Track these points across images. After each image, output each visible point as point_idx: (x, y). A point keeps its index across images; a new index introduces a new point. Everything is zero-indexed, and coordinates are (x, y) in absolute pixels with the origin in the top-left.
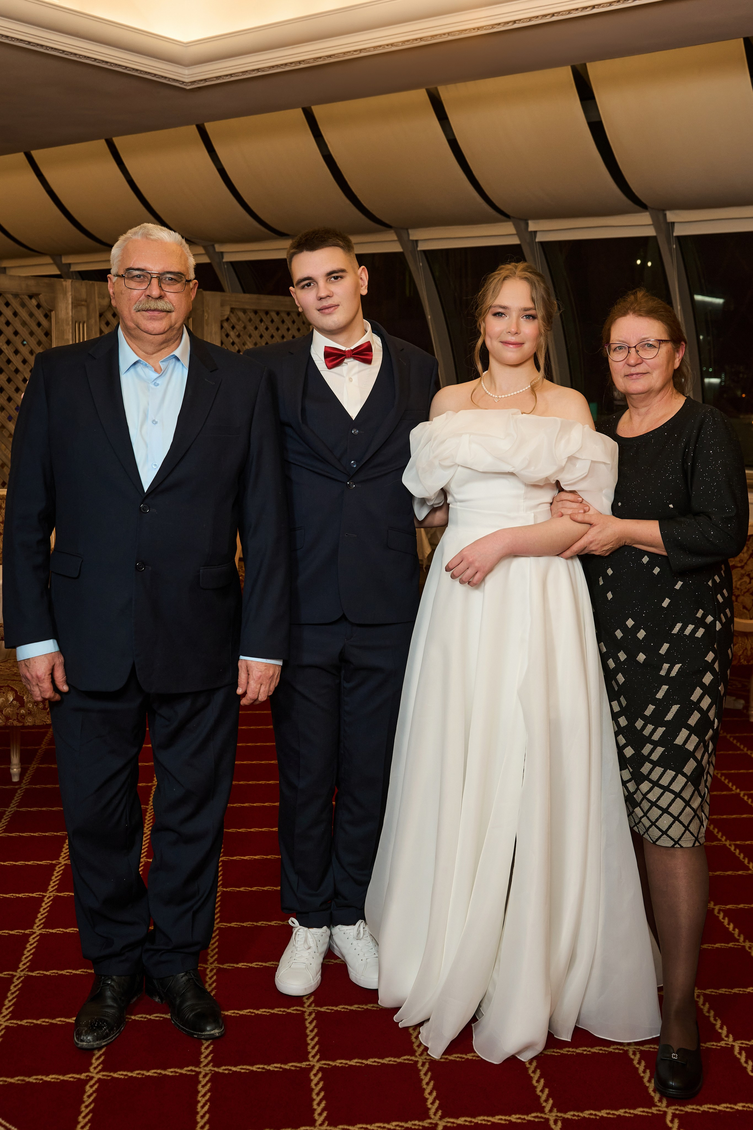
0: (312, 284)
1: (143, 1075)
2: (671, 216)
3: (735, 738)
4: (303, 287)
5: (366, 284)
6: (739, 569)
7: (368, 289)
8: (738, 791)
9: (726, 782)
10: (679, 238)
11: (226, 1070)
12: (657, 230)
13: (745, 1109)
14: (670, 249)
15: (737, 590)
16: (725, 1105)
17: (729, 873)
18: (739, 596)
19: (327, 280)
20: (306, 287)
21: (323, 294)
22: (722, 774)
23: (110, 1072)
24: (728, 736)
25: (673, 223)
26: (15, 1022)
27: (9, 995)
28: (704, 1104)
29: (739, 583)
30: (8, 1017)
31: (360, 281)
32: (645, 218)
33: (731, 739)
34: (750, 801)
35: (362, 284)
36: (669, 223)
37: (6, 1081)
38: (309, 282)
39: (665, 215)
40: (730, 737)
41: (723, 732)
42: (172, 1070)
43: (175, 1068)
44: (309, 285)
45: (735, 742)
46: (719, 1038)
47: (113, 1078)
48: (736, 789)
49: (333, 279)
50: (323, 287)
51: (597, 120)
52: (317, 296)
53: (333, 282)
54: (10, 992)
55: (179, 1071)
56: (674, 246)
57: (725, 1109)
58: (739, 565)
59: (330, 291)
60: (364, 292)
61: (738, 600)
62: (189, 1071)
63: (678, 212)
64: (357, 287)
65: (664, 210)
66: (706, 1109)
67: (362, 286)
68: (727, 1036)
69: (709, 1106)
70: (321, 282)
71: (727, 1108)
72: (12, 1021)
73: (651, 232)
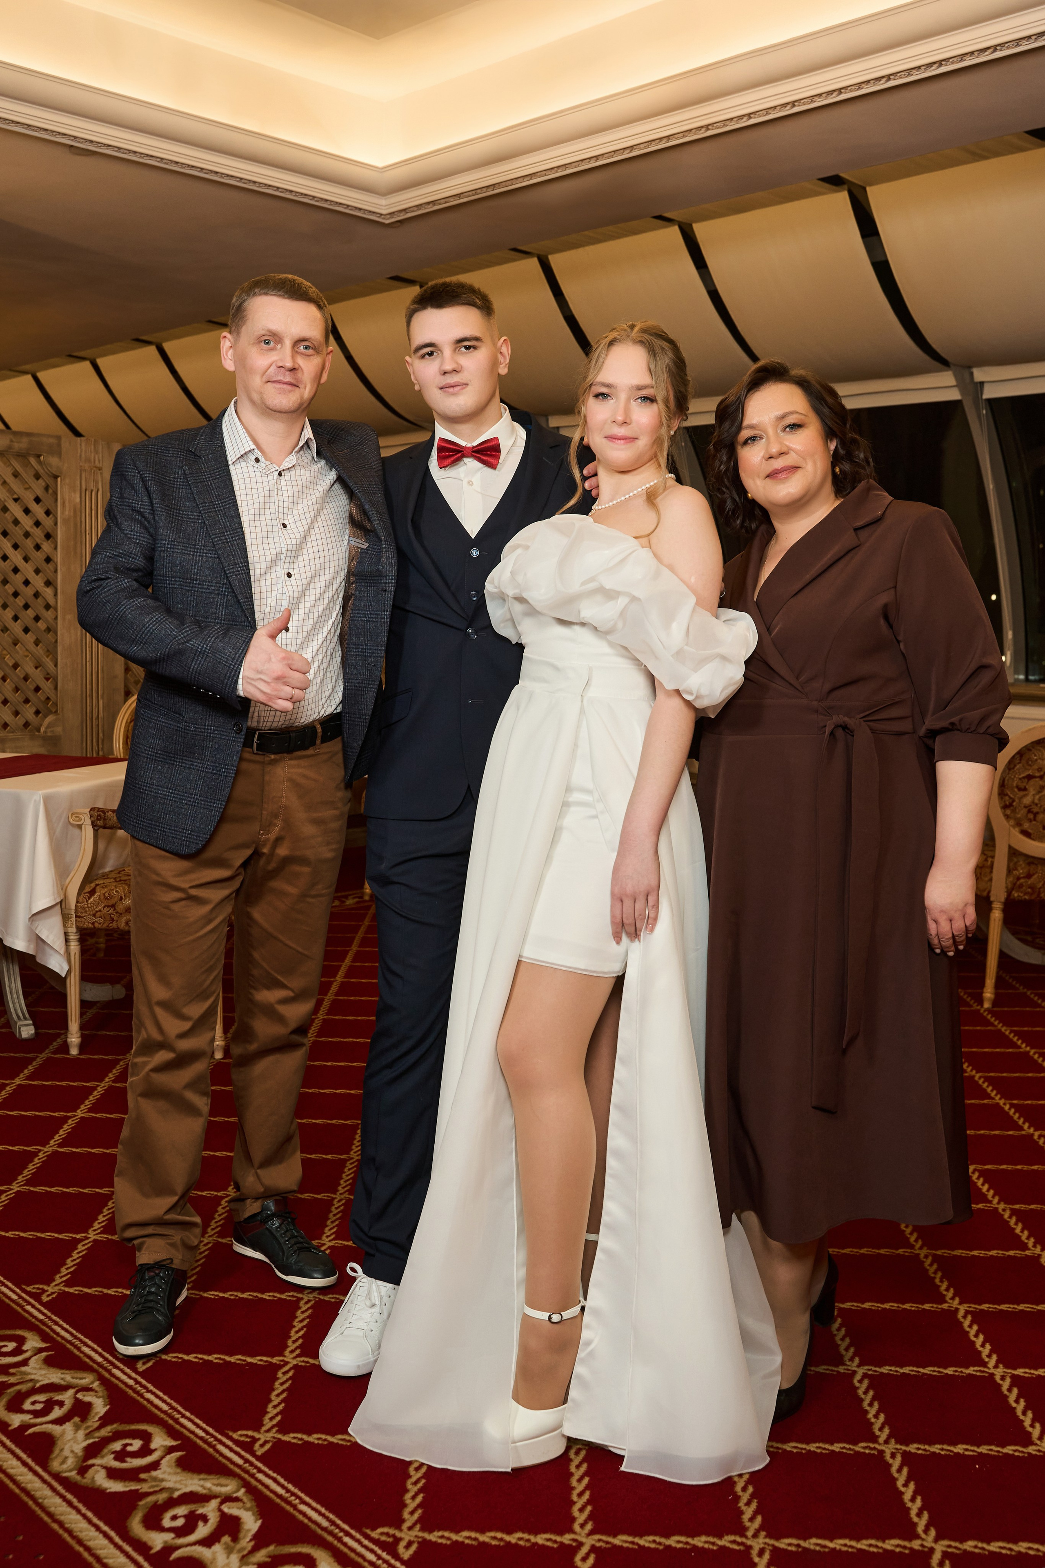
0: (435, 354)
1: (236, 1296)
2: (979, 375)
3: (1036, 995)
4: (423, 357)
5: (508, 361)
6: (1037, 779)
7: (509, 368)
8: (1028, 1049)
9: (1015, 1039)
10: (990, 401)
11: (333, 1298)
12: (962, 393)
13: (957, 1374)
14: (979, 416)
15: (1035, 806)
16: (932, 1369)
17: (997, 1132)
18: (1037, 813)
19: (455, 350)
20: (427, 356)
21: (448, 367)
22: (1011, 1032)
23: (200, 1291)
24: (1029, 993)
25: (982, 383)
26: (105, 1236)
27: (105, 1210)
28: (906, 1366)
29: (1037, 797)
30: (99, 1231)
31: (499, 356)
32: (947, 378)
33: (1032, 996)
34: (1040, 1060)
35: (502, 361)
36: (977, 383)
37: (82, 1291)
38: (430, 350)
39: (972, 374)
40: (1031, 994)
41: (1024, 988)
42: (271, 1294)
43: (275, 1292)
44: (430, 354)
45: (1036, 998)
46: (942, 1299)
47: (202, 1297)
48: (1026, 1047)
49: (463, 349)
50: (448, 358)
51: (883, 259)
52: (440, 368)
53: (463, 353)
54: (107, 1208)
55: (278, 1295)
56: (984, 412)
57: (931, 1373)
58: (1037, 774)
59: (457, 363)
60: (503, 370)
61: (1037, 818)
62: (289, 1296)
63: (986, 369)
64: (494, 364)
65: (970, 367)
66: (907, 1372)
67: (501, 364)
68: (953, 1298)
69: (911, 1368)
70: (447, 351)
71: (934, 1371)
72: (102, 1235)
73: (954, 395)
